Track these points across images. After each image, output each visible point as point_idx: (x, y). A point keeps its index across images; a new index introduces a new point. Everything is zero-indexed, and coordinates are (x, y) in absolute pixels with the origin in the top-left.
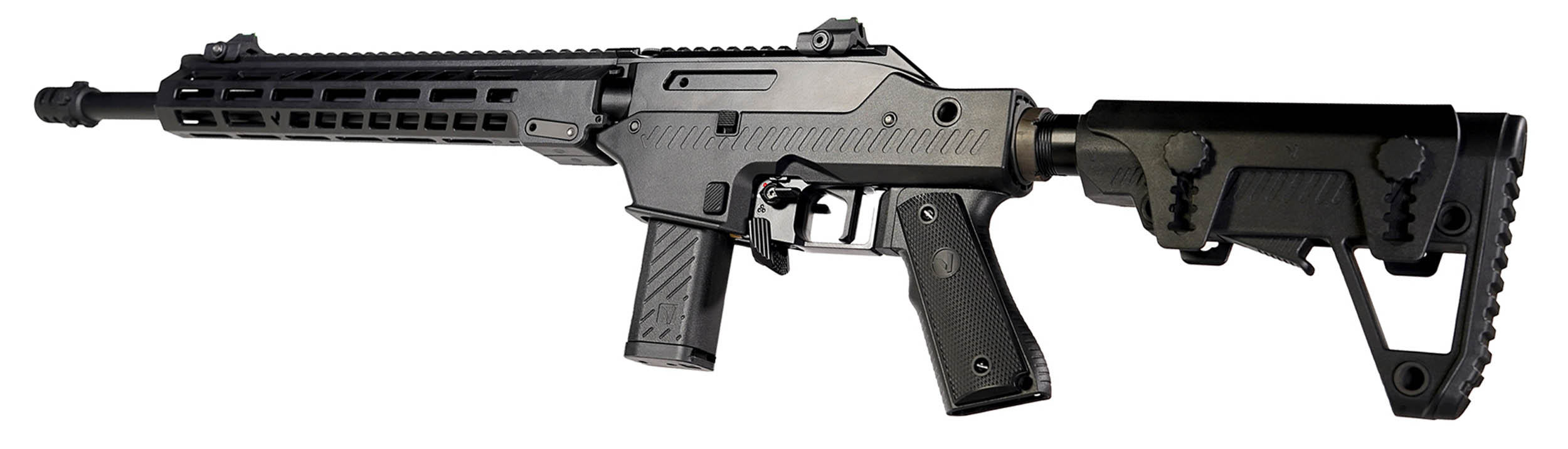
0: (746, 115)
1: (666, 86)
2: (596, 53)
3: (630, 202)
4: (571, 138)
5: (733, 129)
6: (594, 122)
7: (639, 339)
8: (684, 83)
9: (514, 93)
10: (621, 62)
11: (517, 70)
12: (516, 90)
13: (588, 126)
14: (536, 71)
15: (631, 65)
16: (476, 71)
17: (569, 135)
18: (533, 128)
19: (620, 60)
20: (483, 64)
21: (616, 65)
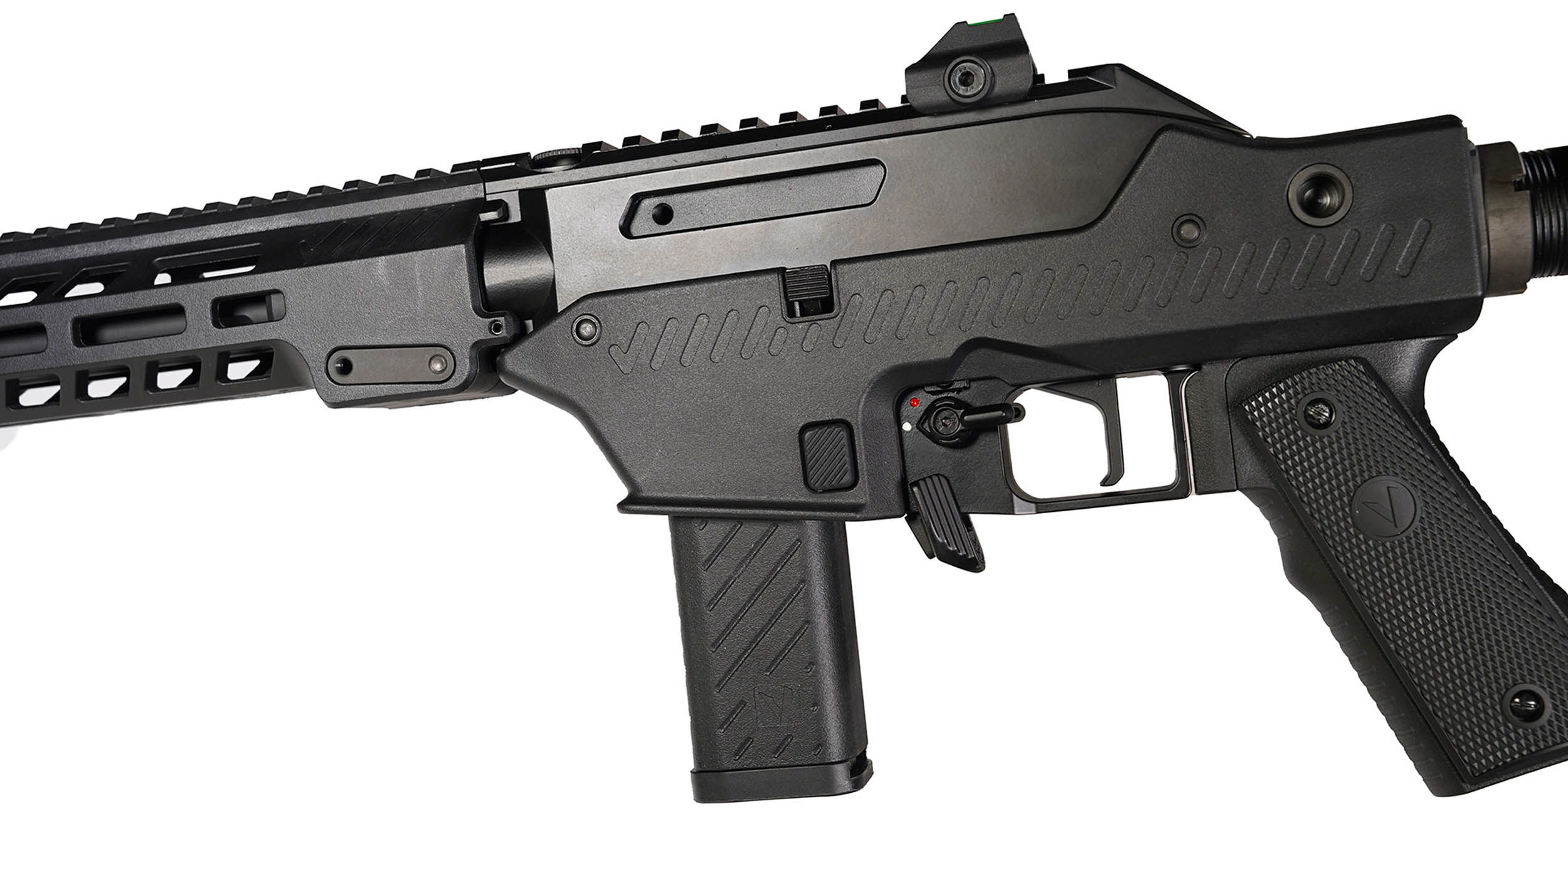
0: (846, 267)
1: (626, 230)
2: (429, 179)
3: (623, 492)
4: (441, 377)
5: (826, 305)
6: (485, 335)
7: (726, 765)
8: (664, 215)
9: (275, 300)
10: (496, 189)
11: (258, 244)
12: (277, 292)
13: (476, 345)
14: (303, 241)
15: (524, 194)
16: (158, 259)
17: (436, 372)
18: (346, 367)
19: (491, 186)
20: (168, 240)
21: (485, 198)
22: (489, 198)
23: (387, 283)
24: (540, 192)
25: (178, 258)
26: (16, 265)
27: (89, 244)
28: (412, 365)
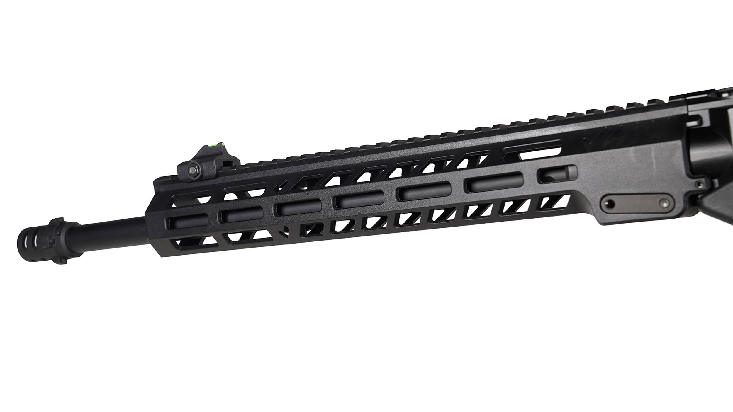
2: (655, 104)
4: (667, 210)
6: (692, 188)
9: (570, 169)
10: (693, 109)
11: (559, 140)
12: (572, 165)
13: (687, 193)
14: (584, 138)
15: (712, 112)
16: (506, 148)
17: (664, 208)
18: (611, 205)
19: (691, 107)
20: (508, 138)
21: (688, 114)
22: (690, 114)
23: (635, 161)
24: (724, 111)
25: (515, 147)
26: (431, 152)
27: (467, 141)
28: (651, 203)
